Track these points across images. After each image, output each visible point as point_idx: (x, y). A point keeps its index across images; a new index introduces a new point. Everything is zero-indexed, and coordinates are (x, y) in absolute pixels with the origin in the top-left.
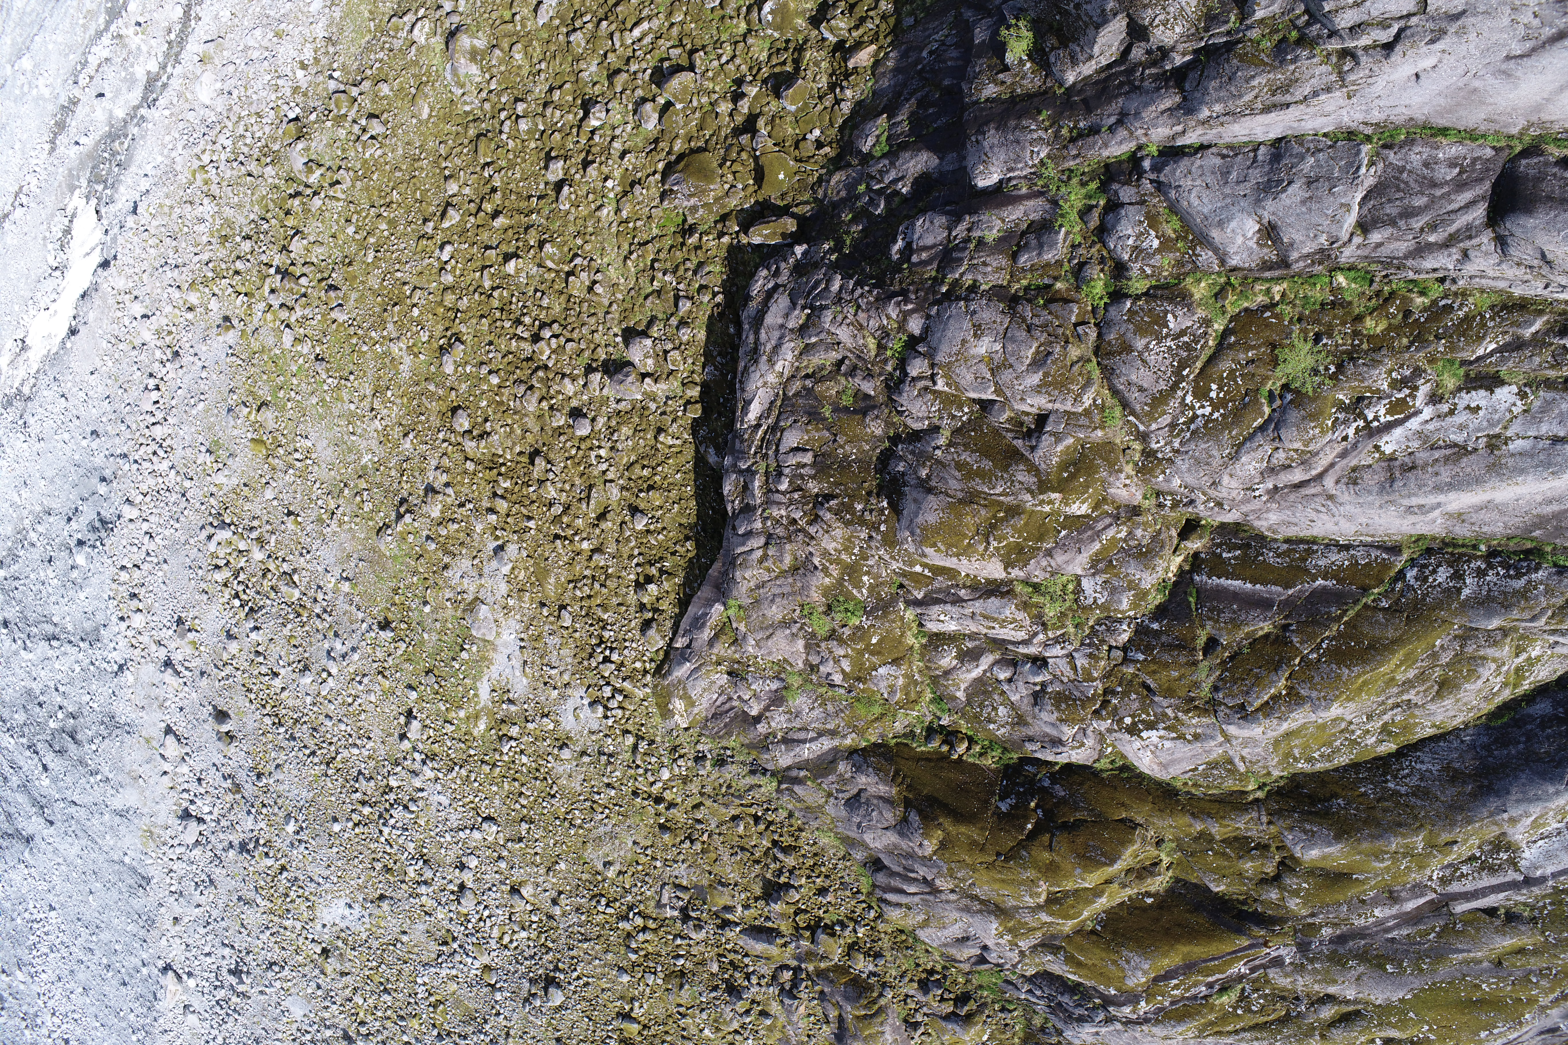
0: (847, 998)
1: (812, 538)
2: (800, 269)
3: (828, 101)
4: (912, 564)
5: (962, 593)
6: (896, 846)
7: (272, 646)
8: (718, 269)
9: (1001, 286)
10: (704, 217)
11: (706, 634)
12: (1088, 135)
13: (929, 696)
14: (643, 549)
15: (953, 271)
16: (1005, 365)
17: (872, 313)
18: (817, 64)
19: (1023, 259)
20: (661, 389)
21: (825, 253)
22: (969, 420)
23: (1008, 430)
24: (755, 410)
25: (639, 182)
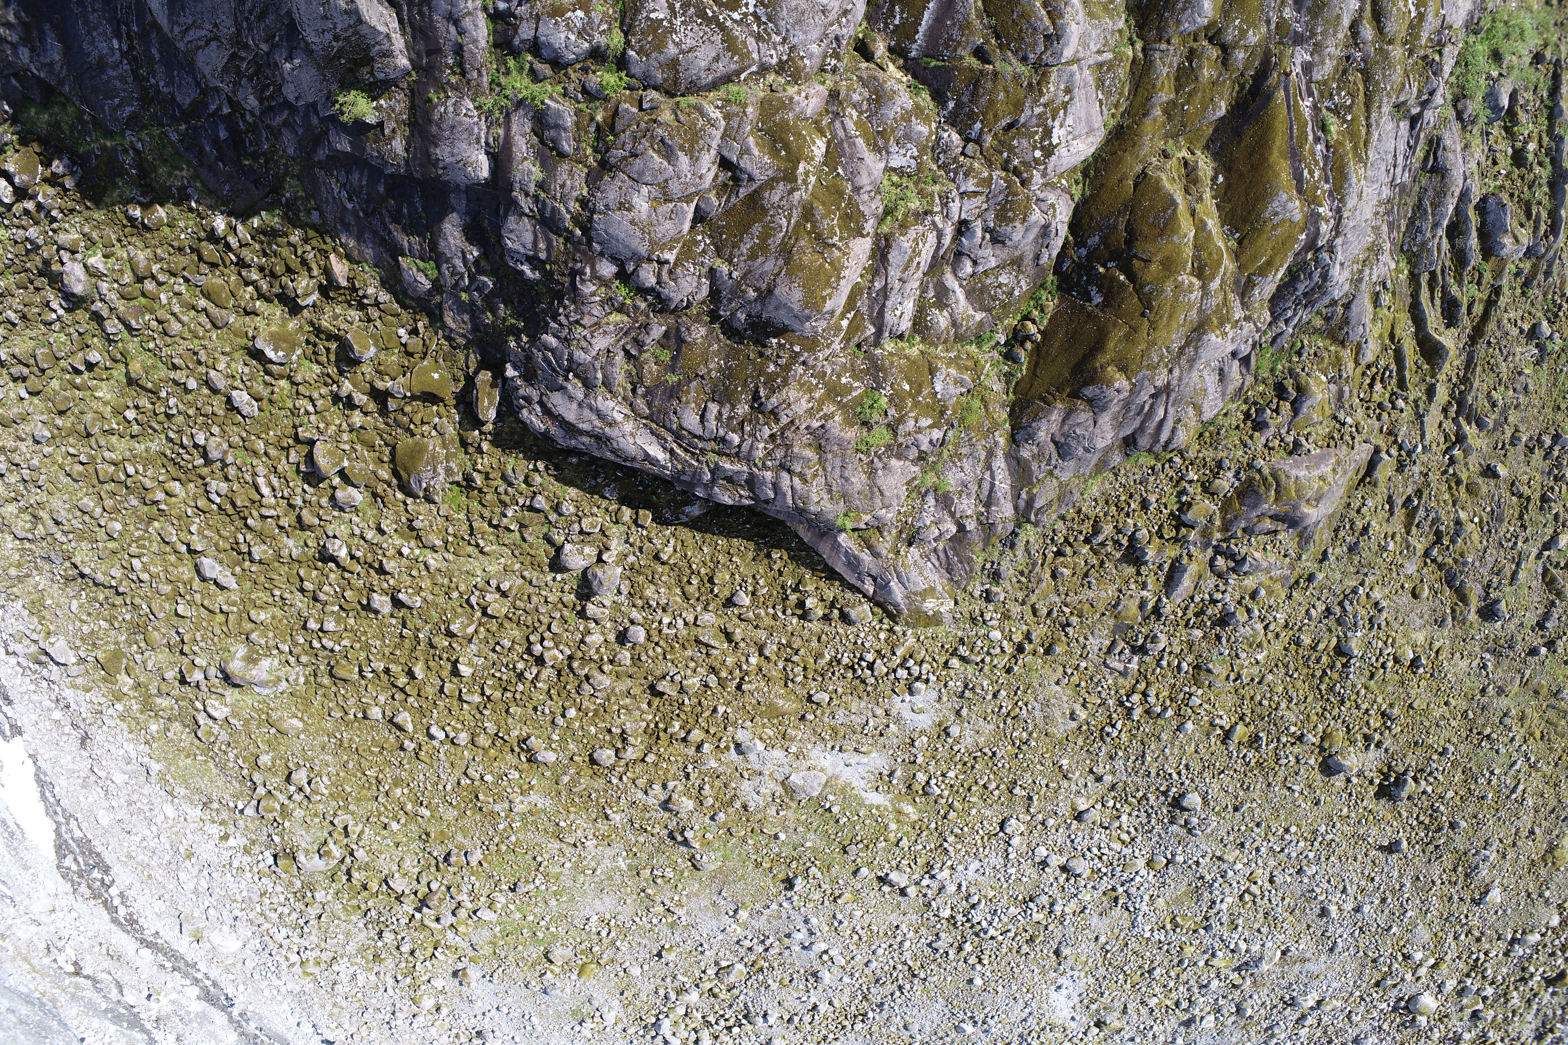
0: (1255, 506)
1: (792, 422)
2: (529, 376)
3: (374, 313)
4: (839, 328)
5: (878, 285)
6: (1115, 418)
7: (786, 1004)
8: (512, 461)
9: (588, 175)
10: (459, 463)
11: (866, 557)
12: (462, 57)
13: (973, 348)
14: (770, 604)
15: (562, 220)
16: (664, 187)
17: (586, 309)
18: (336, 317)
19: (566, 148)
20: (616, 546)
21: (519, 346)
22: (710, 237)
23: (728, 200)
24: (656, 451)
25: (410, 521)
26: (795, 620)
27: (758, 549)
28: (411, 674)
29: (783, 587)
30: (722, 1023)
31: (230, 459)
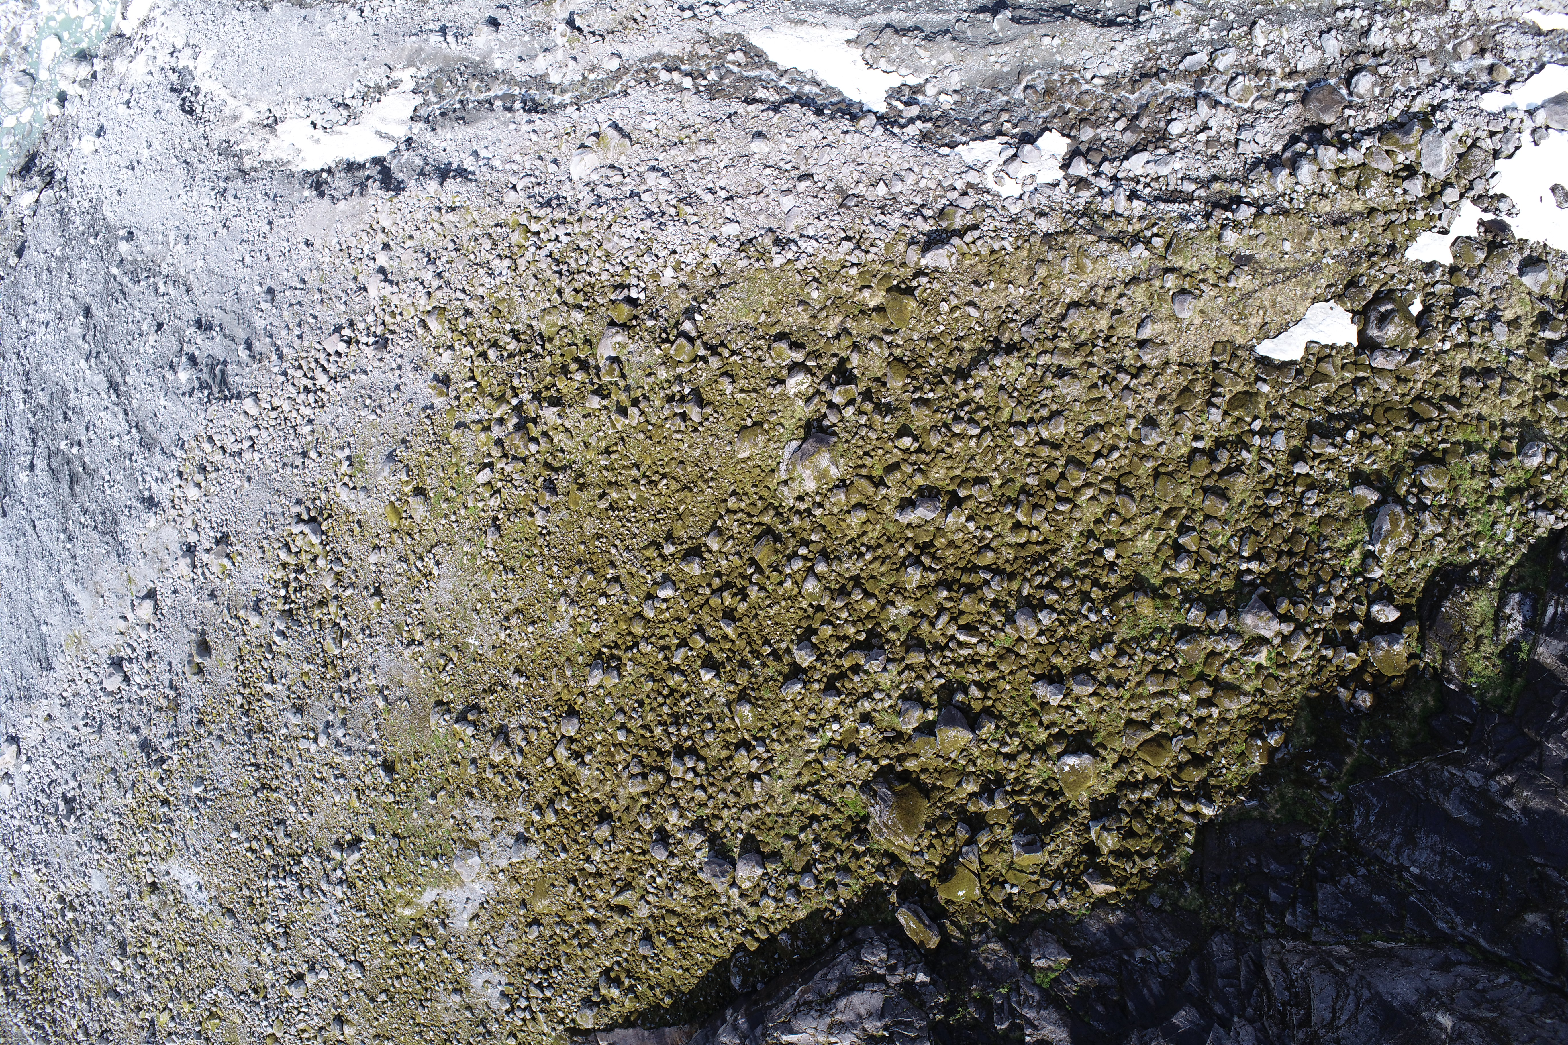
2: (909, 992)
3: (1045, 883)
7: (286, 660)
8: (856, 889)
18: (1065, 843)
21: (936, 1005)
25: (858, 751)
26: (607, 964)
27: (679, 991)
28: (730, 615)
29: (639, 979)
30: (294, 584)
31: (1008, 629)
